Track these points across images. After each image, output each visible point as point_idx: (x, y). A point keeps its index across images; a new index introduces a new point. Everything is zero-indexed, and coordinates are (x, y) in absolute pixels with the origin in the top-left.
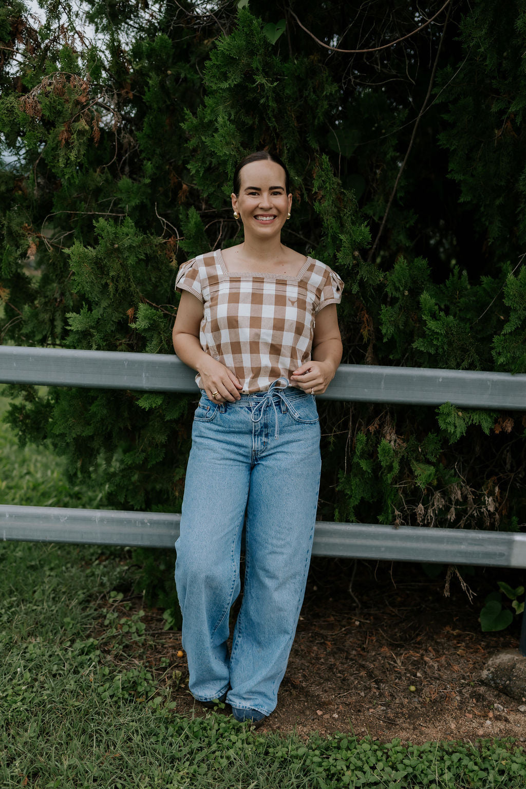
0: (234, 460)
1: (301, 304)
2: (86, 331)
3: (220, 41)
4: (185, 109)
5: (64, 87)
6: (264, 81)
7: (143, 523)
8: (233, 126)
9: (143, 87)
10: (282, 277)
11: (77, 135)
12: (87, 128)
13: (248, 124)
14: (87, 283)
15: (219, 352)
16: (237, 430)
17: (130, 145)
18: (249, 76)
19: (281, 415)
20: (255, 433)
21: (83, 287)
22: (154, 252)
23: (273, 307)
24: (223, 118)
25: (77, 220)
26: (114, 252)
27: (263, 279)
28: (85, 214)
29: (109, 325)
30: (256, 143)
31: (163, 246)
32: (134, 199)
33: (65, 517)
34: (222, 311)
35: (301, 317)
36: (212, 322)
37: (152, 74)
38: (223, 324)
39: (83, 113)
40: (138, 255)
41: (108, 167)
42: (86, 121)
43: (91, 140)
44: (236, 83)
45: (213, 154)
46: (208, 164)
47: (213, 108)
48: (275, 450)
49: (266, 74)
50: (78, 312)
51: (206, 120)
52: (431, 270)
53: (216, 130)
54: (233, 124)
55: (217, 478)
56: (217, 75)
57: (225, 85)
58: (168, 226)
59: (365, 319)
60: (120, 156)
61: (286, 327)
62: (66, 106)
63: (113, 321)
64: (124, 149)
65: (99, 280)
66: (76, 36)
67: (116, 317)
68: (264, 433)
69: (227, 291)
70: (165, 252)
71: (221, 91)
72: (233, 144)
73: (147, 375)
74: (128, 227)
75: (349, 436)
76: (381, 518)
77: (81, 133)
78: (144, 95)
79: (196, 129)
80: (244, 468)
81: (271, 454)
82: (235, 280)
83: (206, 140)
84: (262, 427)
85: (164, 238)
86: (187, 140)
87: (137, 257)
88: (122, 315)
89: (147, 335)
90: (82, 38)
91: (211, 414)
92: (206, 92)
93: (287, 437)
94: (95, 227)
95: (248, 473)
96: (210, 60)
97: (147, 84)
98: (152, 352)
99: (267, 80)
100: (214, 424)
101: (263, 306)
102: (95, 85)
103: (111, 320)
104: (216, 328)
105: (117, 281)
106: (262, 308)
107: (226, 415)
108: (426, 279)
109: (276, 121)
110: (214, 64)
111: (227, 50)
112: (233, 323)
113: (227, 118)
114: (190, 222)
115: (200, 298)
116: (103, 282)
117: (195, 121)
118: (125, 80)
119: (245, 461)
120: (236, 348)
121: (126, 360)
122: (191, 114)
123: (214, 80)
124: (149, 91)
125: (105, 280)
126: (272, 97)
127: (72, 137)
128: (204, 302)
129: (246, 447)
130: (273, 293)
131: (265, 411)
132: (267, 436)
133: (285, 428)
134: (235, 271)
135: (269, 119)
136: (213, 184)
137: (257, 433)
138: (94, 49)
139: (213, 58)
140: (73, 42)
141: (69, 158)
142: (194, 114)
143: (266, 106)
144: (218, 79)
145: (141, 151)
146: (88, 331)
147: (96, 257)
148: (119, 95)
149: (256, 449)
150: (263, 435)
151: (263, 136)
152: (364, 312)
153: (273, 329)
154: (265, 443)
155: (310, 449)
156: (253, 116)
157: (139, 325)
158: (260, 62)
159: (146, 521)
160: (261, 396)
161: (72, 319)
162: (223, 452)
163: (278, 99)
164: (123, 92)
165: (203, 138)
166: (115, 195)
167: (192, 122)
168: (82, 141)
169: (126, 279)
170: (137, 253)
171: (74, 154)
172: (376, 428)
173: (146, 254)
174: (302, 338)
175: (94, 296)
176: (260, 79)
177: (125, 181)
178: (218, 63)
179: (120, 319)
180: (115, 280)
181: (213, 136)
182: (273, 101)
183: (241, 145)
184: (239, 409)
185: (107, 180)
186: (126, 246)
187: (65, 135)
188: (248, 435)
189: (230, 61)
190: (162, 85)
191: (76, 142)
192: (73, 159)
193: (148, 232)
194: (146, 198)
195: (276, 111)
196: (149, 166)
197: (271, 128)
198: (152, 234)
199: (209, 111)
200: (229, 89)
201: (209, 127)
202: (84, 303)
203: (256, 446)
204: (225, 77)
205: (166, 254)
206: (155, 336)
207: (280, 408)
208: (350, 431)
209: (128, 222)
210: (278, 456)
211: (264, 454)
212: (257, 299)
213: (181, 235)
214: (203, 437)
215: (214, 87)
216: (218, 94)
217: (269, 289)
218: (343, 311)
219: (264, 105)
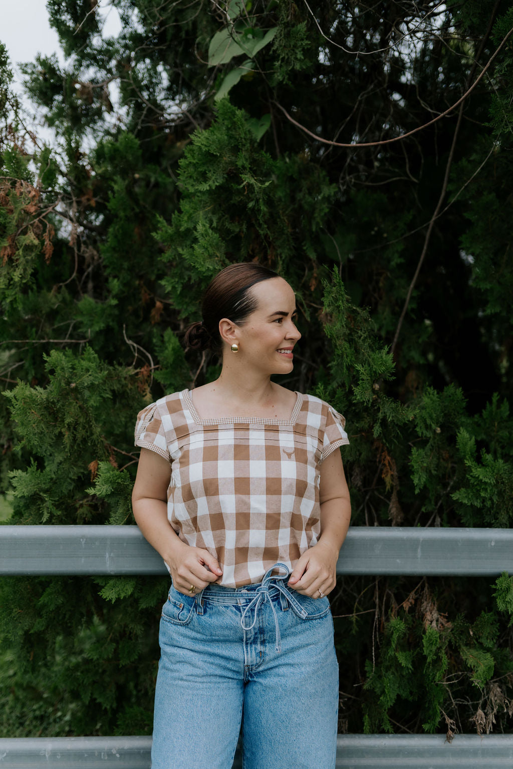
0: (221, 677)
1: (300, 455)
2: (34, 495)
3: (196, 135)
4: (158, 216)
5: (7, 195)
6: (252, 181)
7: (110, 755)
8: (216, 235)
9: (107, 194)
10: (272, 422)
11: (23, 250)
12: (36, 242)
13: (234, 231)
14: (34, 434)
15: (196, 528)
16: (222, 638)
17: (93, 259)
18: (233, 176)
19: (281, 613)
20: (246, 641)
21: (29, 441)
22: (123, 386)
23: (263, 463)
24: (204, 226)
25: (28, 350)
26: (70, 393)
27: (248, 425)
28: (36, 343)
29: (66, 484)
30: (243, 252)
31: (133, 378)
32: (98, 322)
33: (3, 754)
34: (196, 472)
35: (302, 472)
36: (183, 487)
37: (117, 178)
38: (198, 490)
39: (32, 225)
40: (103, 395)
41: (66, 286)
42: (35, 234)
43: (41, 256)
44: (218, 184)
45: (192, 268)
46: (187, 279)
47: (191, 214)
48: (276, 663)
49: (254, 173)
50: (25, 470)
51: (182, 229)
52: (467, 402)
53: (195, 240)
54: (216, 233)
55: (200, 703)
56: (195, 176)
57: (205, 187)
58: (139, 351)
59: (386, 462)
60: (81, 271)
61: (284, 487)
62: (11, 216)
63: (71, 479)
64: (86, 263)
65: (51, 429)
66: (27, 136)
67: (75, 472)
68: (259, 640)
69: (201, 445)
70: (136, 384)
71: (199, 194)
72: (217, 256)
73: (112, 554)
74: (89, 360)
75: (376, 617)
76: (426, 727)
77: (28, 248)
78: (108, 202)
79: (171, 239)
80: (235, 686)
81: (271, 668)
82: (211, 429)
83: (184, 252)
84: (256, 634)
85: (136, 368)
86: (161, 251)
87: (102, 397)
88: (82, 471)
89: (112, 501)
90: (34, 139)
91: (186, 615)
92: (180, 195)
93: (291, 642)
94: (46, 362)
95: (240, 691)
96: (186, 158)
97: (112, 189)
98: (117, 523)
99: (255, 180)
100: (190, 629)
101: (251, 461)
102: (50, 192)
103: (68, 477)
104: (189, 496)
105: (75, 429)
106: (249, 464)
107: (205, 618)
108: (461, 411)
109: (268, 228)
110: (190, 163)
111: (206, 146)
112: (211, 488)
113: (208, 225)
114: (166, 348)
115: (166, 457)
116: (57, 432)
117: (170, 230)
118: (86, 186)
119: (235, 677)
120: (218, 522)
121: (83, 537)
122: (165, 221)
123: (191, 181)
124: (114, 197)
125: (59, 430)
126: (264, 200)
127: (17, 252)
128: (172, 461)
129: (236, 661)
130: (263, 443)
131: (260, 610)
132: (263, 643)
133: (288, 632)
134: (210, 417)
135: (260, 225)
136: (194, 302)
137: (249, 642)
138: (47, 151)
139: (189, 155)
140: (23, 144)
141: (12, 279)
142: (169, 221)
143: (256, 211)
144: (197, 180)
145: (105, 267)
146: (38, 494)
147: (47, 399)
148: (79, 203)
149: (250, 664)
150: (259, 643)
151: (251, 245)
152: (385, 453)
153: (267, 494)
154: (261, 654)
155: (323, 655)
156: (239, 222)
157: (99, 490)
158: (246, 160)
159: (114, 752)
160: (253, 589)
161: (16, 479)
162: (206, 666)
163: (270, 203)
164: (84, 199)
165: (180, 250)
166: (74, 317)
167: (166, 232)
168: (29, 258)
169: (87, 426)
170: (101, 391)
171: (18, 273)
172: (411, 603)
173: (113, 391)
174: (304, 500)
175: (44, 450)
176: (248, 179)
177: (87, 301)
178: (195, 162)
179: (80, 474)
180: (72, 428)
181: (192, 247)
182: (264, 204)
183: (226, 257)
184: (224, 609)
185: (64, 301)
186: (86, 384)
187: (8, 251)
188: (237, 644)
189: (210, 158)
190: (129, 191)
191: (22, 259)
192: (16, 279)
193: (115, 362)
194: (113, 321)
195: (267, 216)
196: (115, 285)
197: (263, 237)
198: (120, 364)
199: (186, 218)
200: (210, 192)
201: (188, 237)
202: (32, 459)
203: (250, 659)
204: (204, 177)
205: (138, 387)
206: (121, 502)
207: (279, 603)
208: (377, 610)
209: (89, 354)
210: (282, 670)
211: (261, 669)
212: (241, 452)
213: (157, 362)
214: (175, 646)
215: (192, 190)
216: (196, 198)
217: (257, 439)
218: (360, 454)
219: (253, 209)
